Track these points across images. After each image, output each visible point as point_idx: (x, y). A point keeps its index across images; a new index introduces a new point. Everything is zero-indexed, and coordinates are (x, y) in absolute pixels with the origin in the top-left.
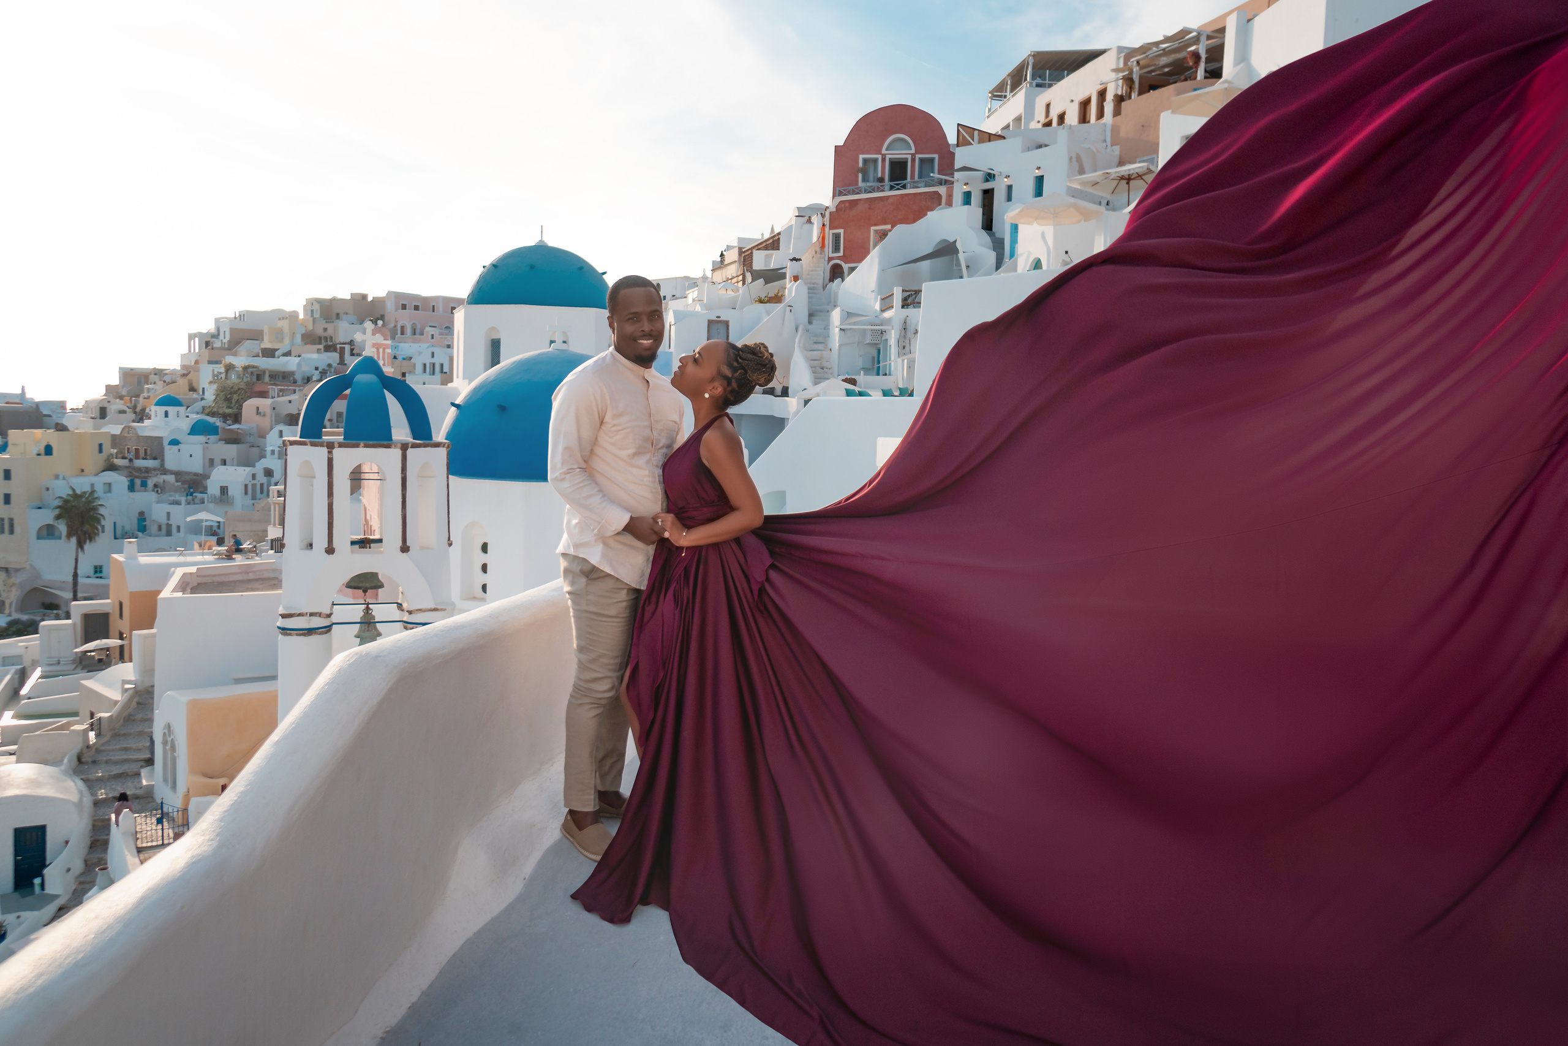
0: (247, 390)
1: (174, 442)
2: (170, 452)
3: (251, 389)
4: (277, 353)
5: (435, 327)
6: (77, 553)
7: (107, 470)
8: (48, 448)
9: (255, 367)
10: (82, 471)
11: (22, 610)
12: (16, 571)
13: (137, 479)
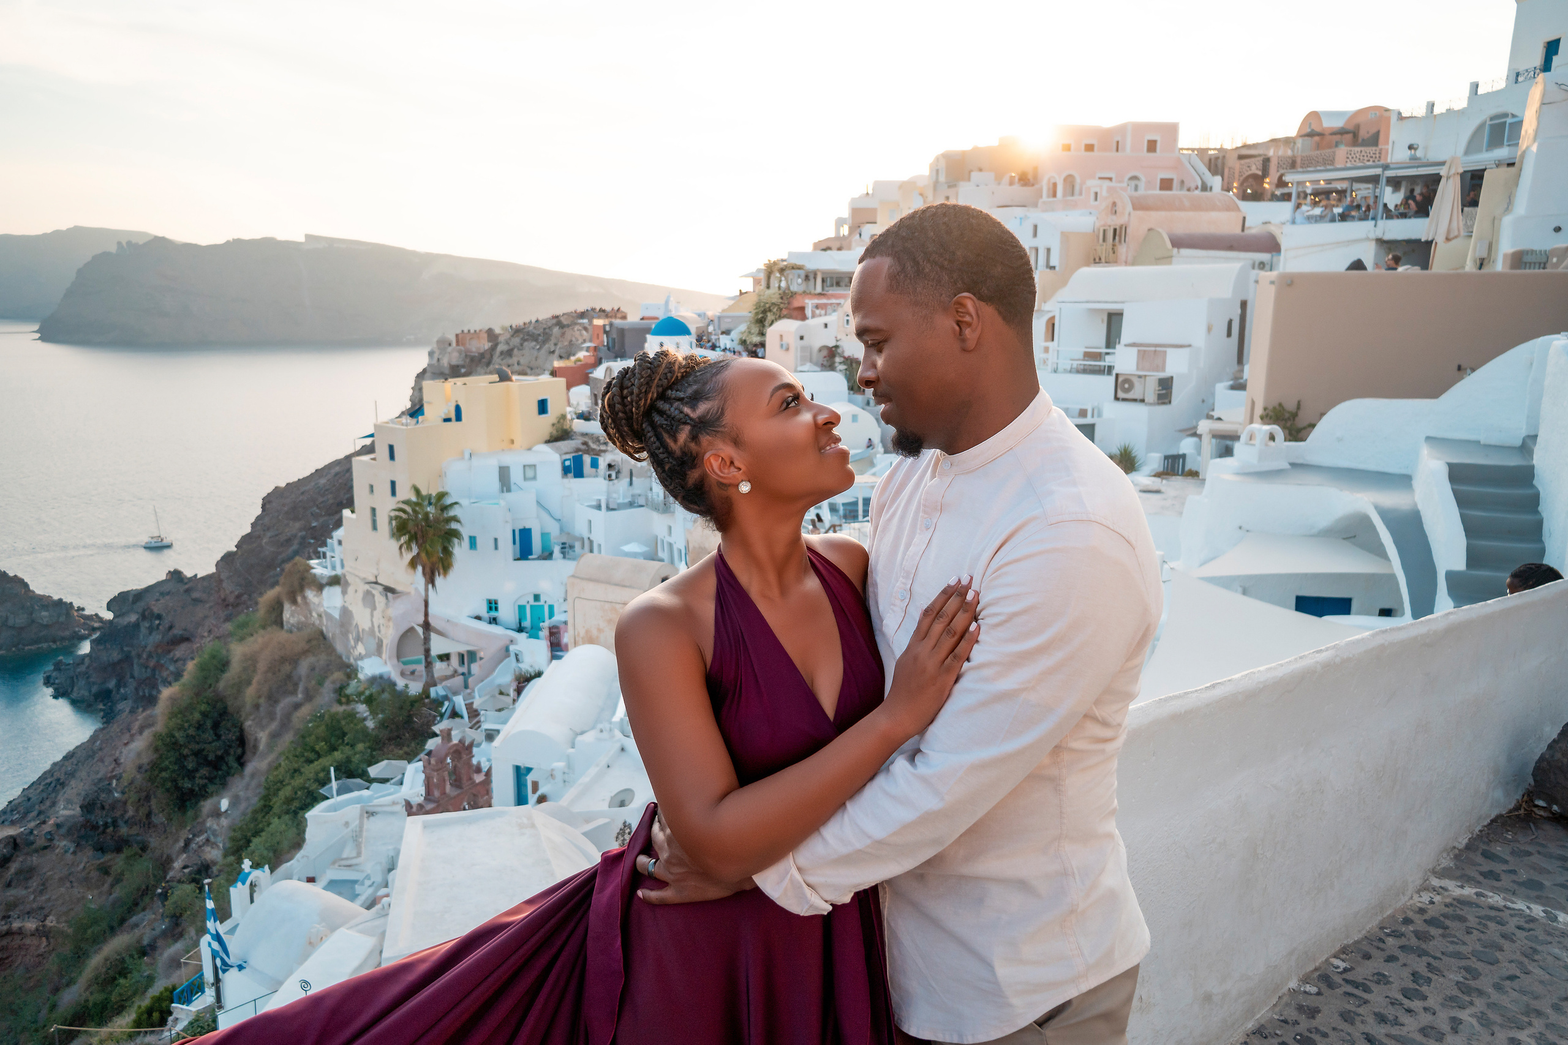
6: (427, 590)
7: (553, 440)
8: (458, 409)
9: (800, 268)
10: (512, 442)
11: (399, 657)
12: (394, 599)
13: (587, 455)
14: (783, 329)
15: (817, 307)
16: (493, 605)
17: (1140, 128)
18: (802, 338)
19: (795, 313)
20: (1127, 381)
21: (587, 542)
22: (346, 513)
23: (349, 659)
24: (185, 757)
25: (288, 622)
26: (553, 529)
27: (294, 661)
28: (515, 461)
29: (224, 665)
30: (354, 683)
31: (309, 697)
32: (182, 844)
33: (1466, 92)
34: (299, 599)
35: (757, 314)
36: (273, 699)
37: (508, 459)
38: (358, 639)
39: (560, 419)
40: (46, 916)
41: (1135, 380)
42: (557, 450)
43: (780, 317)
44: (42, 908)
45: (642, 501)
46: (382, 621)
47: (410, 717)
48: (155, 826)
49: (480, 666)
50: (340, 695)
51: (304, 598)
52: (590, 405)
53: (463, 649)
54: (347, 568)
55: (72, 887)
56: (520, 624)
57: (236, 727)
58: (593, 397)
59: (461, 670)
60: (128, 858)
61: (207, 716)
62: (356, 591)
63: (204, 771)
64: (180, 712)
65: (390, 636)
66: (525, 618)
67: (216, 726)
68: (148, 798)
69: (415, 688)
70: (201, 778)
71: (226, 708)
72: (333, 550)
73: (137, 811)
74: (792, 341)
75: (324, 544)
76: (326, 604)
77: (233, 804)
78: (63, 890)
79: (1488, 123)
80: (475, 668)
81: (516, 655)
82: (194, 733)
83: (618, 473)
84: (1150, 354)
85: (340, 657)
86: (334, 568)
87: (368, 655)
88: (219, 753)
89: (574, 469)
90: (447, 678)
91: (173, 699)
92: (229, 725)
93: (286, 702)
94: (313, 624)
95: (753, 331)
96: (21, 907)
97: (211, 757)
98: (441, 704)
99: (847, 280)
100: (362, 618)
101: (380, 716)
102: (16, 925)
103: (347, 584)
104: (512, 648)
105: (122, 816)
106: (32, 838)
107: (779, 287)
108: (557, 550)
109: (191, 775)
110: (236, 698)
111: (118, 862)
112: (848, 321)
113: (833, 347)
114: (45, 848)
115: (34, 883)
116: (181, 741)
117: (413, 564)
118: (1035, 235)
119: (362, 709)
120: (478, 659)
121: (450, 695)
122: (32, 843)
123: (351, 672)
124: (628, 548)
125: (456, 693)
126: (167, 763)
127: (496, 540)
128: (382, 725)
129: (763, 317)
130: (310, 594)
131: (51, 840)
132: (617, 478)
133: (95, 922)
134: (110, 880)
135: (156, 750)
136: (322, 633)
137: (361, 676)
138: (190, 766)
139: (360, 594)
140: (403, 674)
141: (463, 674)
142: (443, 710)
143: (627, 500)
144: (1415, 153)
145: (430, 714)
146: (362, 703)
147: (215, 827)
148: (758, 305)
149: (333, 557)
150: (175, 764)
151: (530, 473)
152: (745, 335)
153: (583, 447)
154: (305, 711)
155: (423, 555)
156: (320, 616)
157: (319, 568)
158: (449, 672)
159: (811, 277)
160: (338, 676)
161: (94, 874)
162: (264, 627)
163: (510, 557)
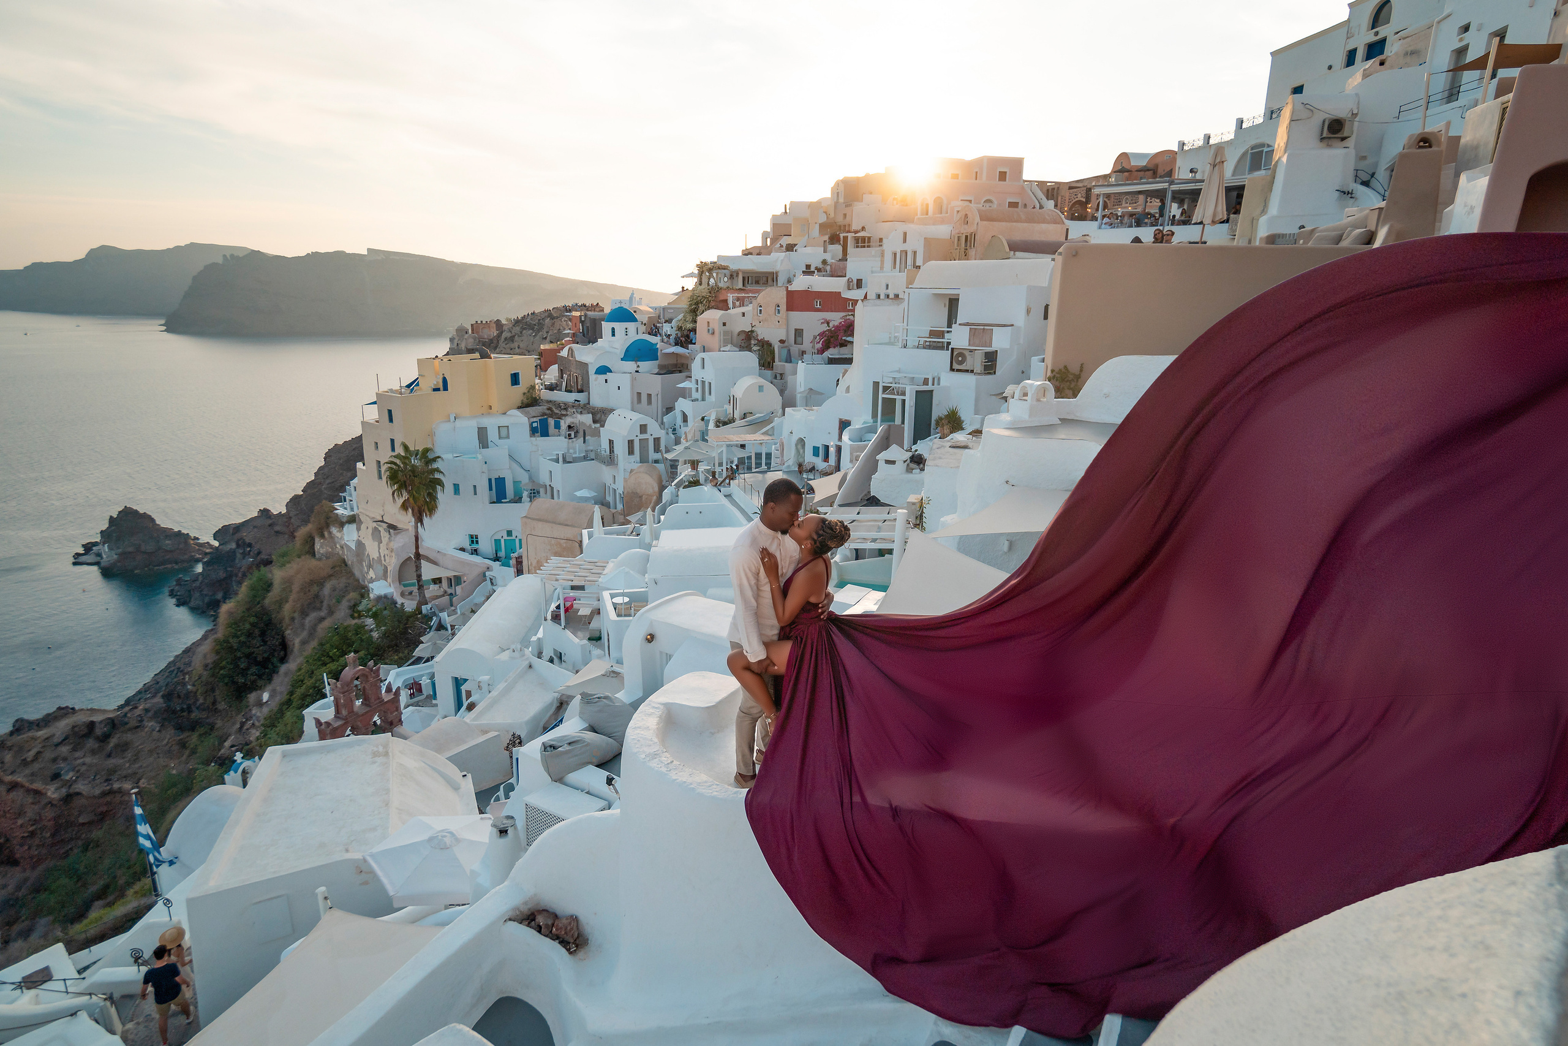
0: (709, 299)
1: (603, 370)
2: (596, 382)
6: (416, 528)
7: (523, 407)
8: (445, 380)
9: (725, 268)
10: (490, 407)
11: (400, 581)
12: (396, 534)
13: (551, 419)
14: (711, 317)
15: (738, 299)
16: (475, 540)
17: (994, 162)
18: (724, 324)
19: (721, 305)
20: (961, 354)
21: (548, 487)
22: (359, 465)
23: (365, 582)
24: (240, 658)
25: (319, 552)
26: (524, 478)
27: (321, 584)
28: (492, 423)
29: (268, 586)
30: (365, 602)
31: (331, 613)
32: (238, 726)
33: (1233, 127)
34: (326, 534)
35: (691, 305)
36: (304, 614)
37: (486, 422)
38: (370, 566)
39: (530, 389)
40: (139, 779)
41: (967, 353)
42: (526, 414)
43: (709, 308)
44: (135, 773)
45: (592, 455)
46: (386, 552)
47: (406, 629)
48: (220, 711)
49: (462, 588)
50: (353, 611)
51: (330, 533)
52: (558, 379)
53: (451, 574)
54: (360, 510)
55: (159, 757)
56: (496, 554)
57: (278, 635)
58: (560, 373)
59: (449, 591)
60: (200, 735)
61: (255, 626)
62: (367, 528)
63: (254, 669)
64: (235, 623)
65: (393, 564)
66: (501, 550)
67: (263, 634)
68: (213, 690)
69: (410, 606)
70: (252, 674)
71: (270, 620)
72: (351, 495)
73: (205, 699)
74: (716, 326)
75: (345, 491)
76: (346, 538)
77: (271, 697)
78: (151, 759)
79: (1250, 152)
80: (459, 589)
81: (491, 579)
82: (244, 640)
83: (577, 433)
84: (980, 331)
85: (358, 581)
86: (352, 509)
87: (377, 579)
88: (266, 655)
89: (540, 430)
90: (437, 597)
91: (230, 613)
92: (273, 633)
93: (313, 616)
94: (338, 554)
95: (687, 319)
96: (119, 773)
97: (259, 658)
98: (431, 619)
99: (764, 279)
100: (372, 549)
101: (383, 628)
102: (116, 786)
103: (361, 522)
104: (487, 574)
105: (195, 703)
106: (126, 720)
107: (708, 284)
108: (525, 494)
109: (244, 672)
110: (278, 612)
111: (194, 739)
112: (760, 310)
113: (749, 332)
114: (137, 727)
115: (129, 755)
116: (235, 646)
117: (404, 507)
118: (905, 241)
119: (370, 622)
120: (462, 582)
121: (437, 612)
122: (126, 723)
123: (363, 591)
124: (579, 494)
125: (442, 610)
126: (224, 663)
127: (475, 486)
128: (385, 635)
129: (696, 308)
130: (334, 530)
131: (141, 721)
132: (575, 437)
133: (174, 785)
134: (187, 752)
135: (217, 653)
136: (344, 561)
137: (372, 596)
138: (242, 666)
139: (370, 531)
140: (402, 595)
141: (451, 594)
142: (432, 624)
143: (582, 455)
144: (1195, 176)
145: (422, 627)
146: (371, 617)
147: (258, 714)
148: (692, 298)
149: (351, 501)
150: (231, 664)
151: (504, 432)
152: (681, 322)
153: (548, 412)
154: (327, 623)
155: (411, 499)
156: (342, 547)
157: (341, 510)
158: (441, 592)
159: (735, 275)
160: (353, 595)
161: (176, 748)
162: (299, 556)
163: (487, 500)
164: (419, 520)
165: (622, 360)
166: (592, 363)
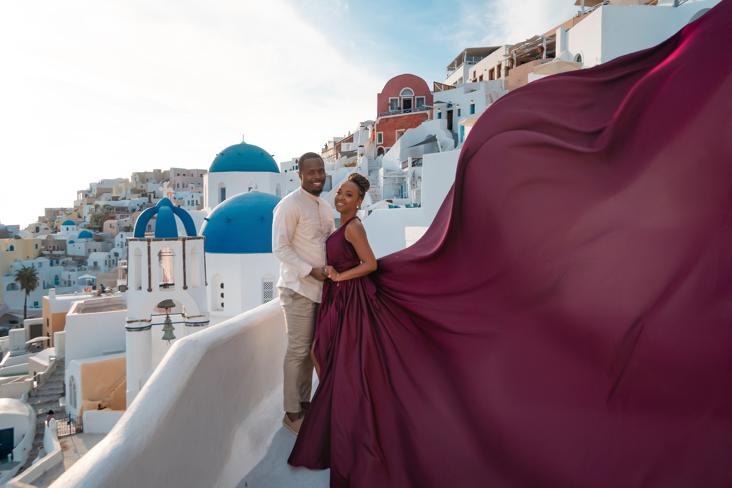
0: (106, 216)
1: (72, 242)
2: (70, 247)
3: (108, 215)
4: (119, 199)
5: (193, 183)
6: (26, 296)
7: (41, 256)
8: (12, 247)
9: (109, 205)
10: (28, 257)
13: (54, 260)
14: (109, 222)
16: (36, 304)
18: (117, 224)
19: (113, 218)
21: (68, 282)
37: (33, 262)
39: (41, 250)
42: (44, 259)
43: (107, 219)
74: (114, 225)
95: (94, 224)
107: (103, 211)
112: (133, 219)
113: (129, 227)
164: (28, 292)
165: (78, 238)
166: (67, 240)
